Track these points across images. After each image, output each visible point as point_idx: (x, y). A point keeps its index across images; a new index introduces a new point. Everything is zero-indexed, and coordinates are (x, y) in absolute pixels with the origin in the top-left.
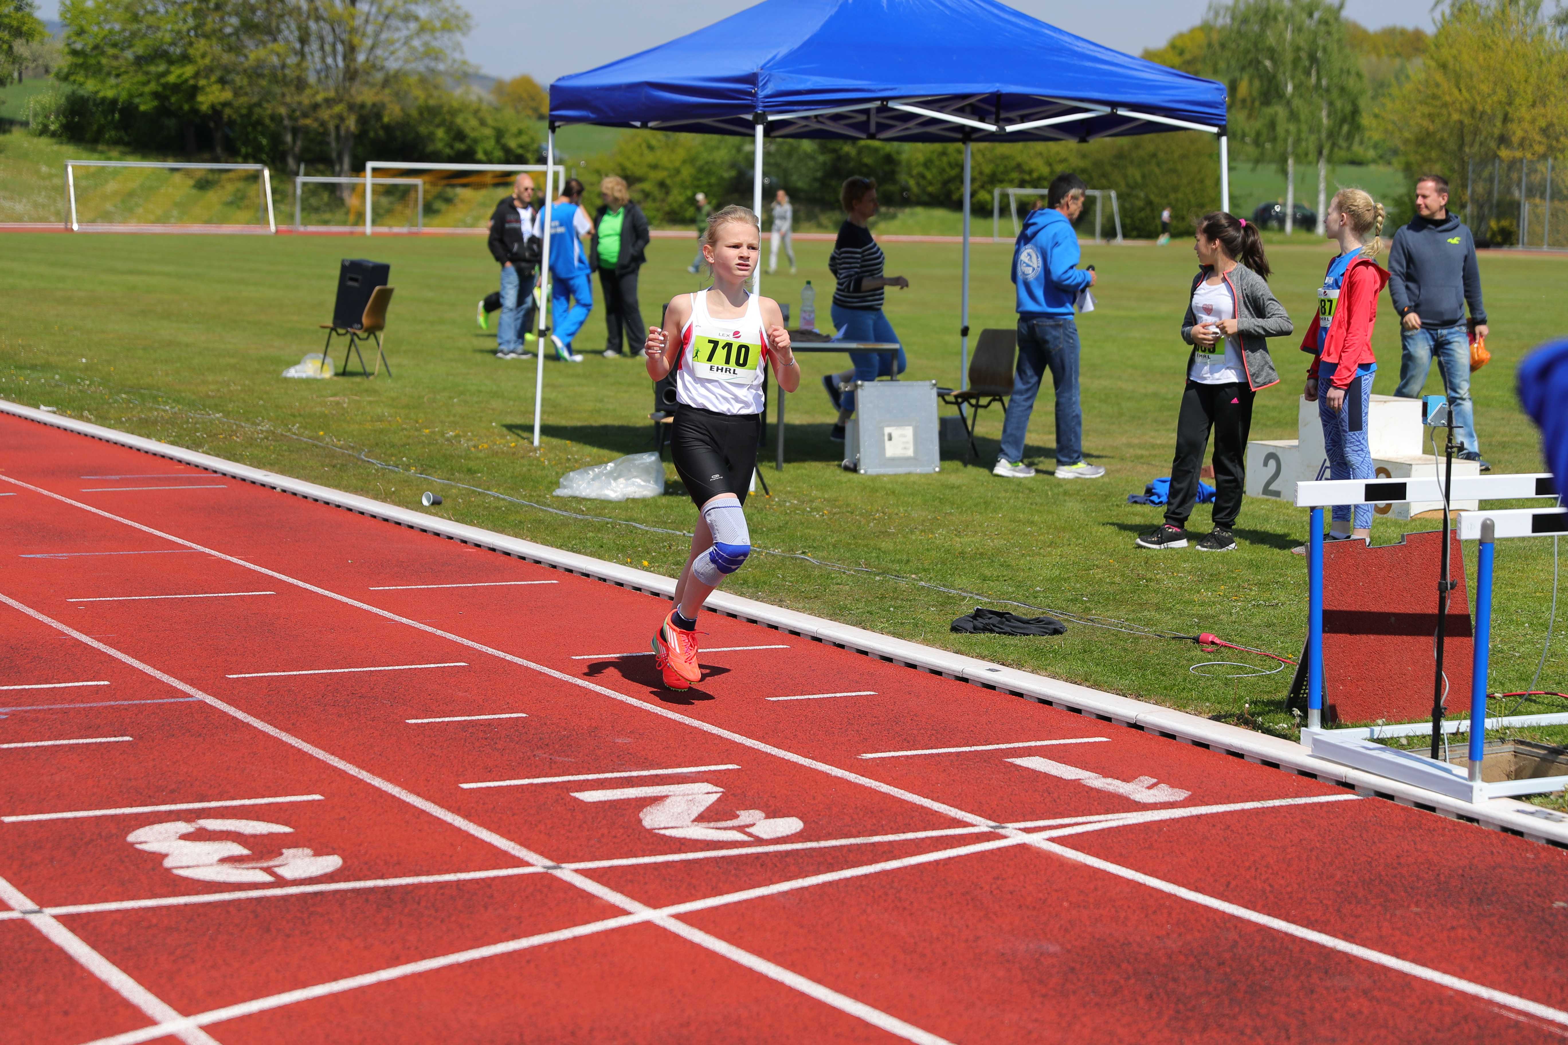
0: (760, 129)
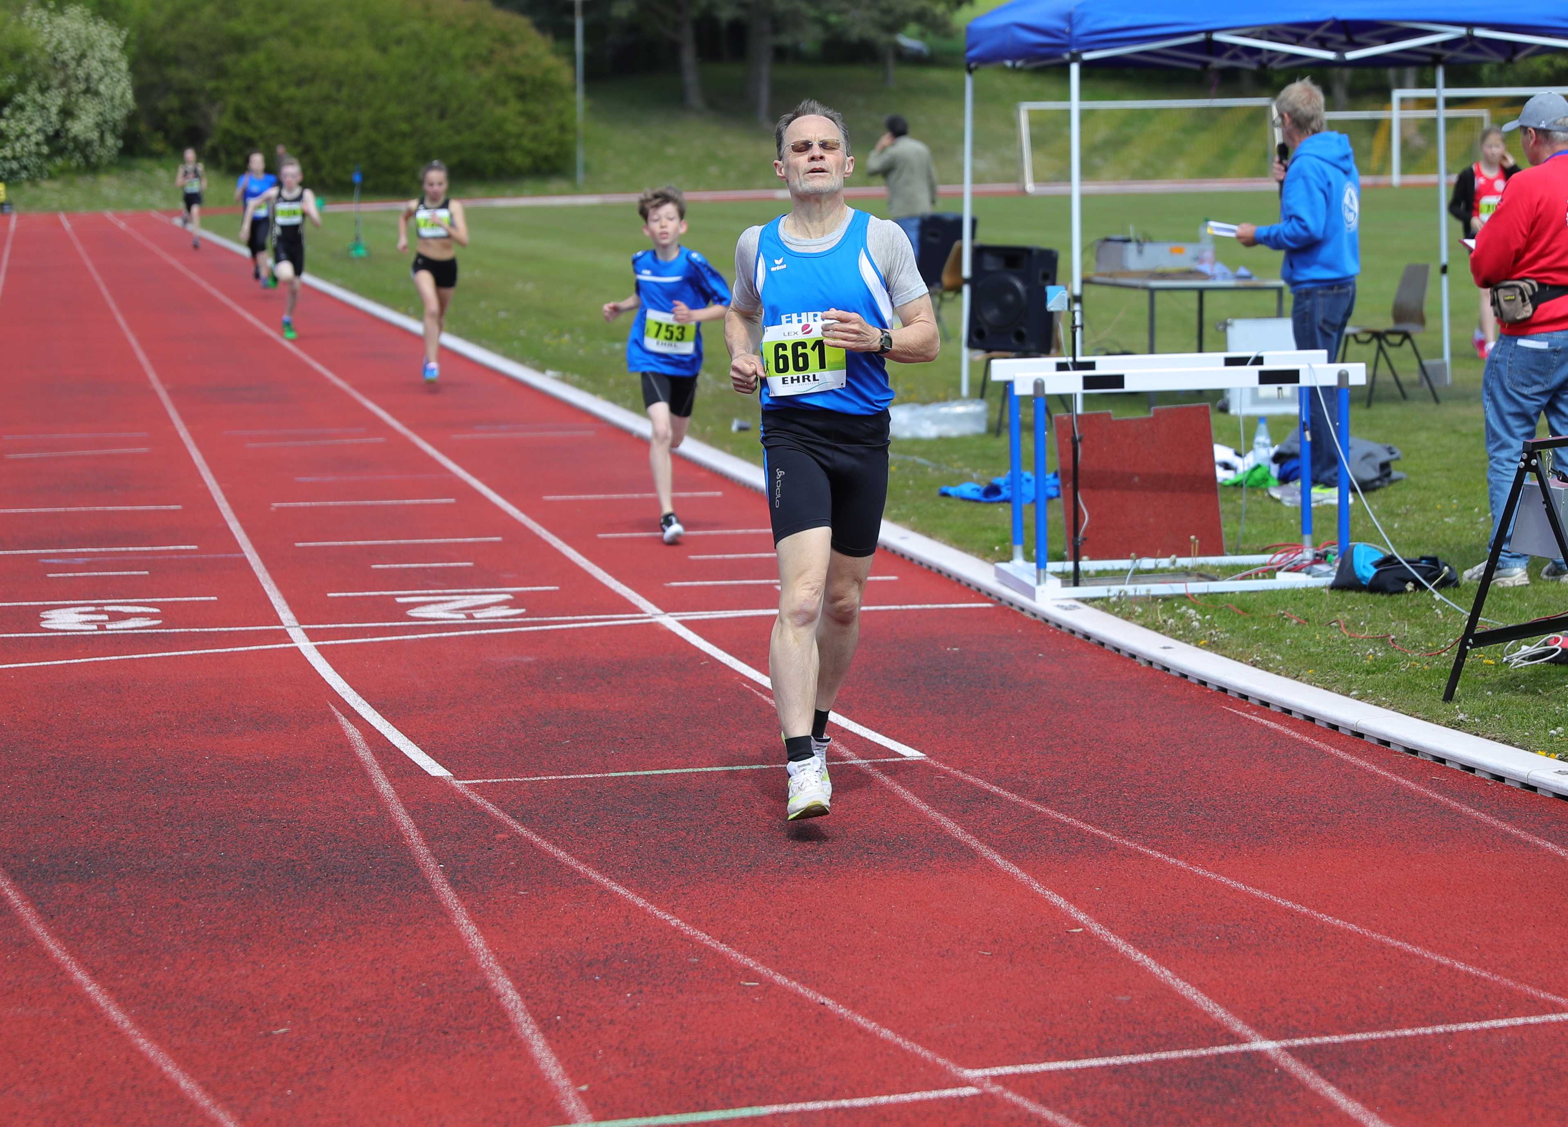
0: (1075, 69)
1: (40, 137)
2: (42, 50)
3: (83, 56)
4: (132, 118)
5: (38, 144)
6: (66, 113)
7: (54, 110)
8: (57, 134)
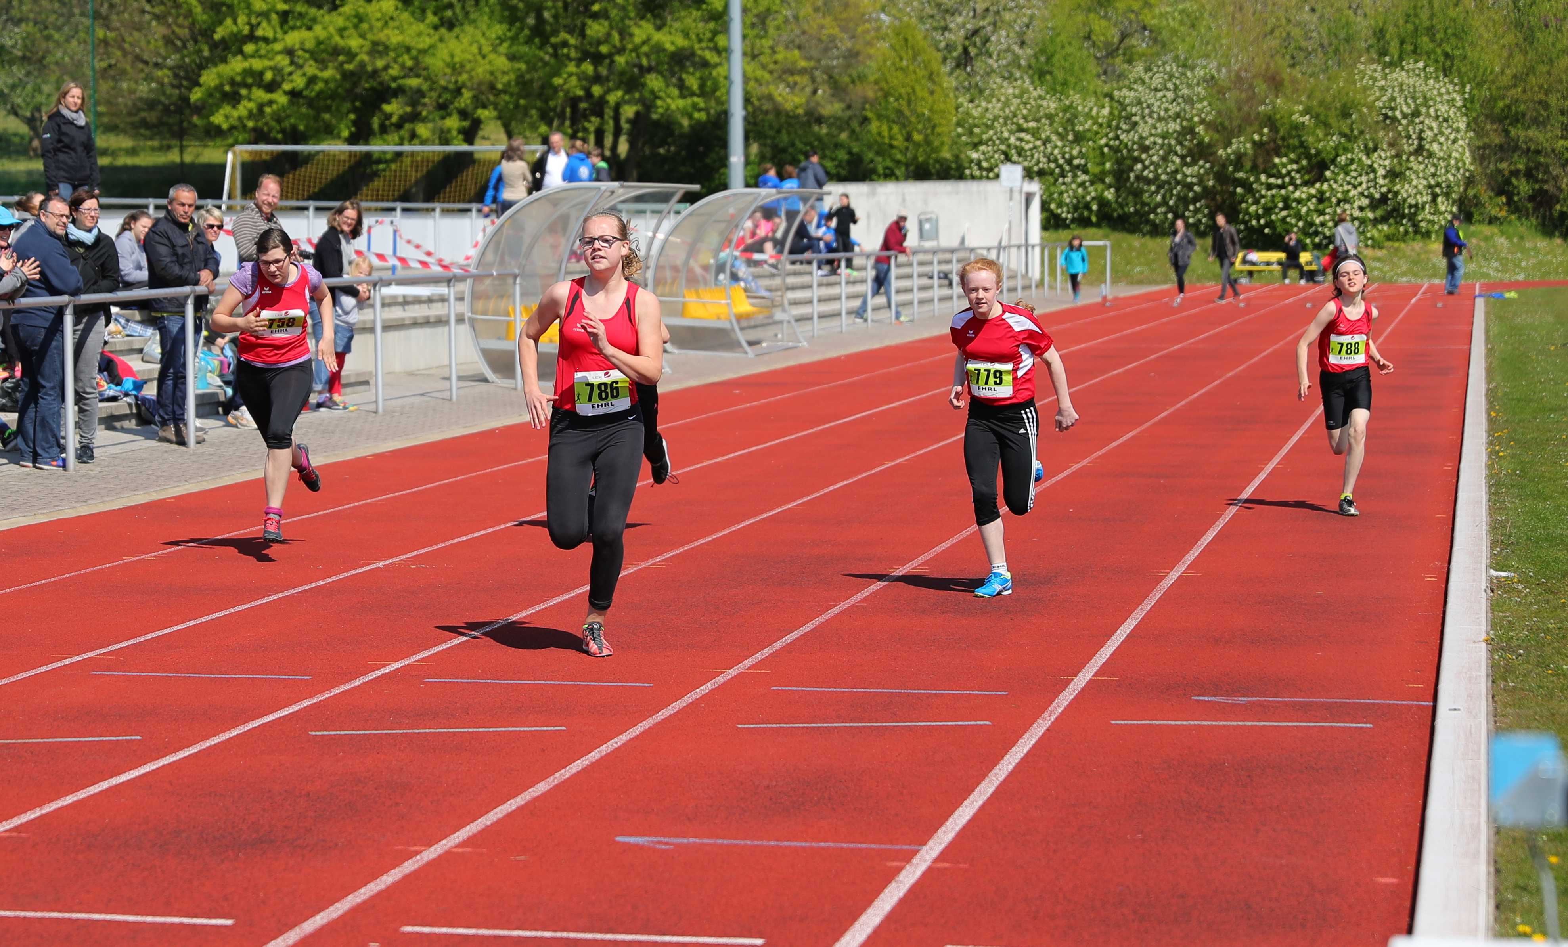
1: (1365, 202)
2: (1371, 107)
3: (1416, 113)
4: (1470, 182)
5: (1361, 209)
6: (1393, 175)
7: (1381, 172)
8: (1384, 199)
